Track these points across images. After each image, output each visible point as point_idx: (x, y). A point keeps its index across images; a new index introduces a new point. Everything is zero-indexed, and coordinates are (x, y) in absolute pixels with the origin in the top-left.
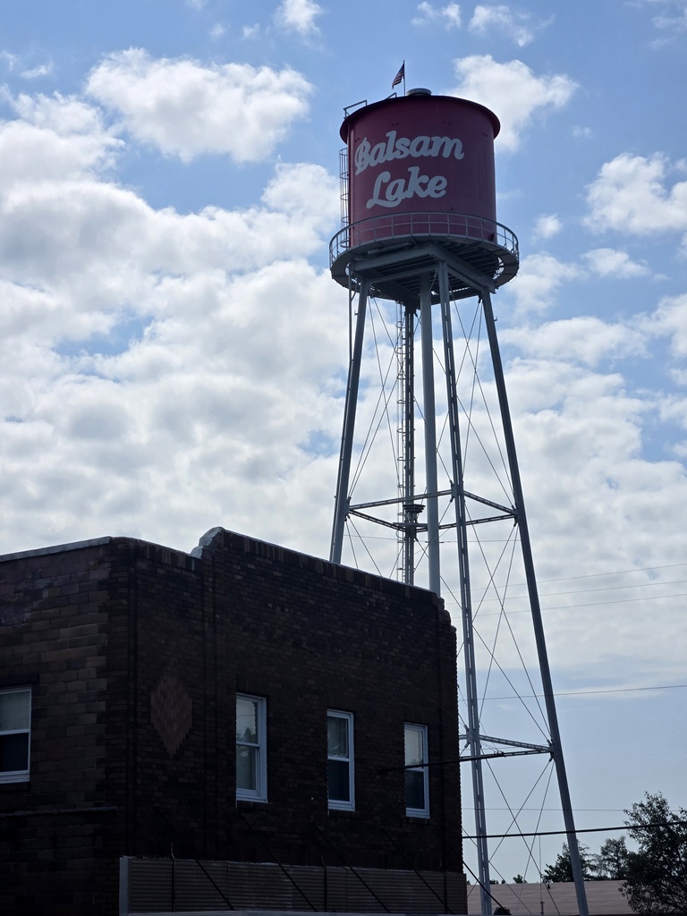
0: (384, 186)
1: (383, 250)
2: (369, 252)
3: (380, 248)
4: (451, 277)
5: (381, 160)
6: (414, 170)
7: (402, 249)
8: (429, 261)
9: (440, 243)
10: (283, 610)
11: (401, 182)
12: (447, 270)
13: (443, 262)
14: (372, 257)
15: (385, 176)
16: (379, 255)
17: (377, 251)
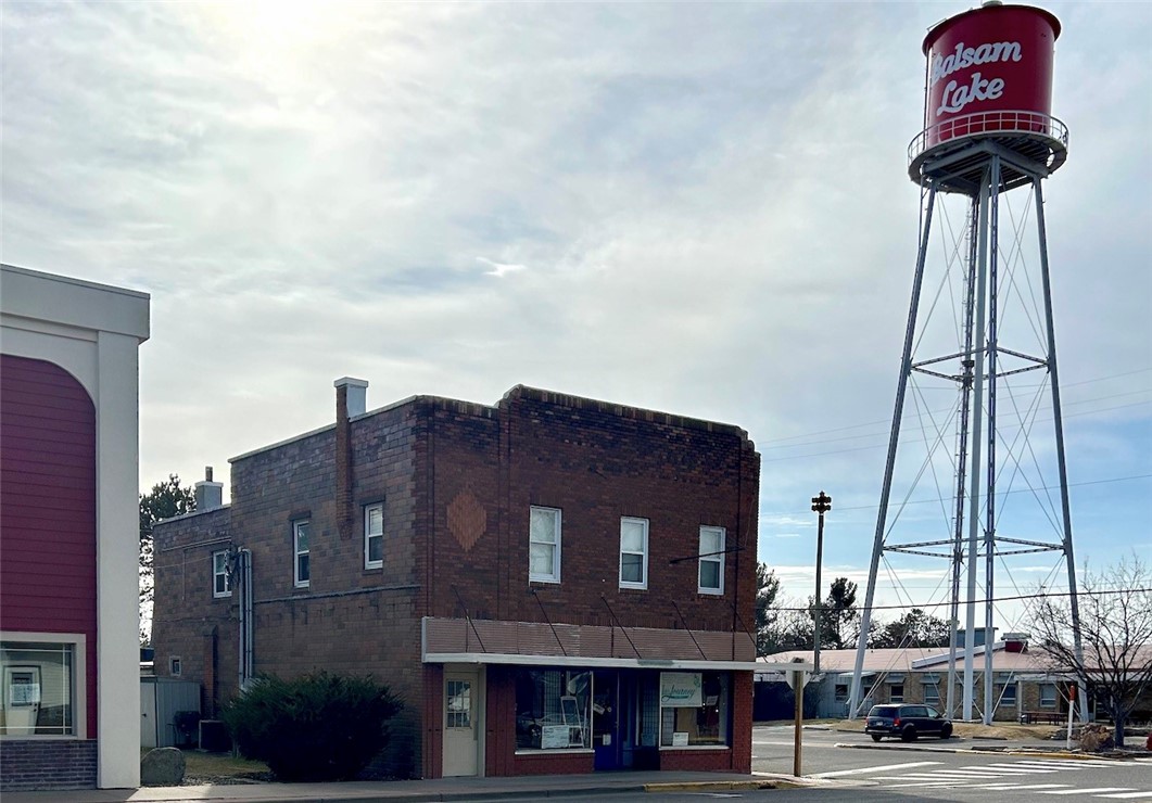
0: (951, 94)
1: (947, 151)
2: (937, 155)
3: (946, 149)
4: (1003, 168)
5: (950, 71)
6: (976, 76)
7: (962, 149)
8: (985, 156)
9: (994, 139)
10: (580, 444)
11: (965, 89)
12: (999, 161)
13: (996, 155)
14: (938, 159)
15: (953, 85)
16: (944, 156)
17: (943, 153)
